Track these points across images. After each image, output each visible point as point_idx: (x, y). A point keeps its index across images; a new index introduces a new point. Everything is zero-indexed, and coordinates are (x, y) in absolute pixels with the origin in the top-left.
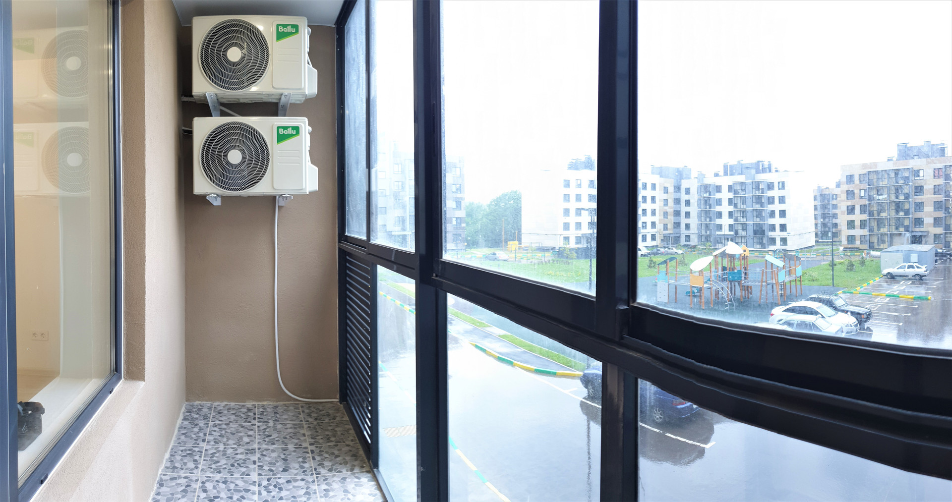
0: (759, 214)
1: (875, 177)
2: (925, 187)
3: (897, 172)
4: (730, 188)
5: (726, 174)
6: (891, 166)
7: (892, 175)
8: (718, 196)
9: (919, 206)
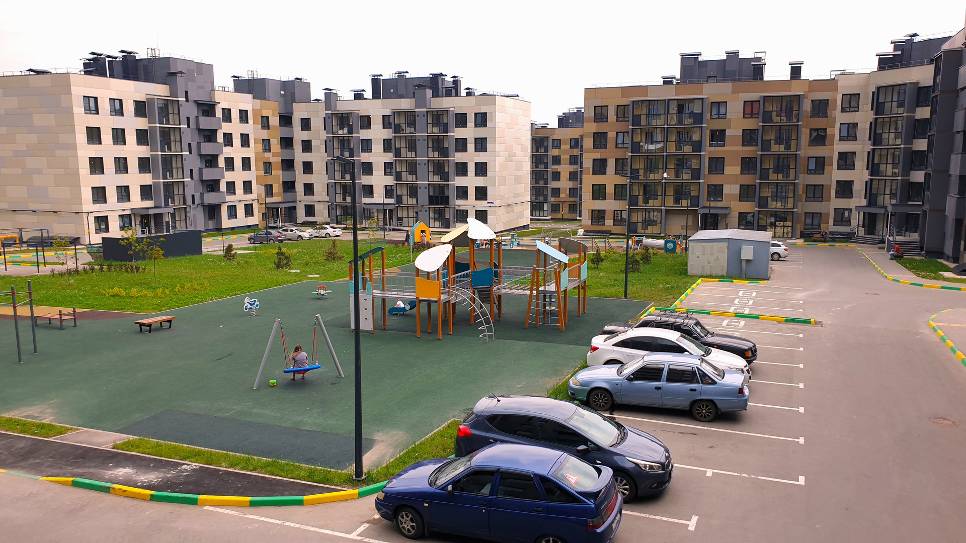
0: (439, 168)
1: (644, 111)
2: (728, 133)
3: (681, 105)
4: (387, 122)
5: (376, 95)
6: (670, 94)
7: (673, 109)
8: (364, 134)
9: (717, 164)
